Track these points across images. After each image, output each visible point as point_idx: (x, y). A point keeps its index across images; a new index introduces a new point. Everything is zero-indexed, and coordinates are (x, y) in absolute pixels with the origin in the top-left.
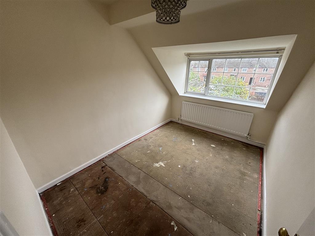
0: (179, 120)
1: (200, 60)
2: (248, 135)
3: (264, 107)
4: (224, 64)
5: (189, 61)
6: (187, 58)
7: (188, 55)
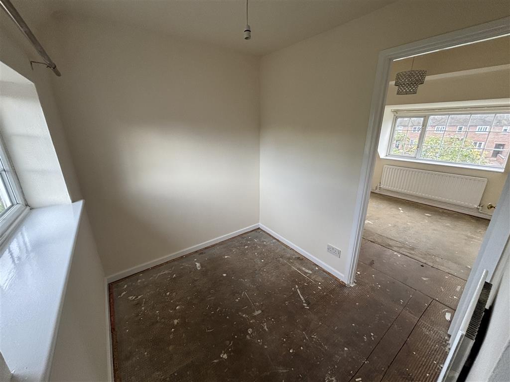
0: (376, 189)
1: (410, 117)
2: (479, 206)
3: (503, 171)
4: (446, 121)
5: (396, 118)
6: (393, 115)
7: (396, 111)
